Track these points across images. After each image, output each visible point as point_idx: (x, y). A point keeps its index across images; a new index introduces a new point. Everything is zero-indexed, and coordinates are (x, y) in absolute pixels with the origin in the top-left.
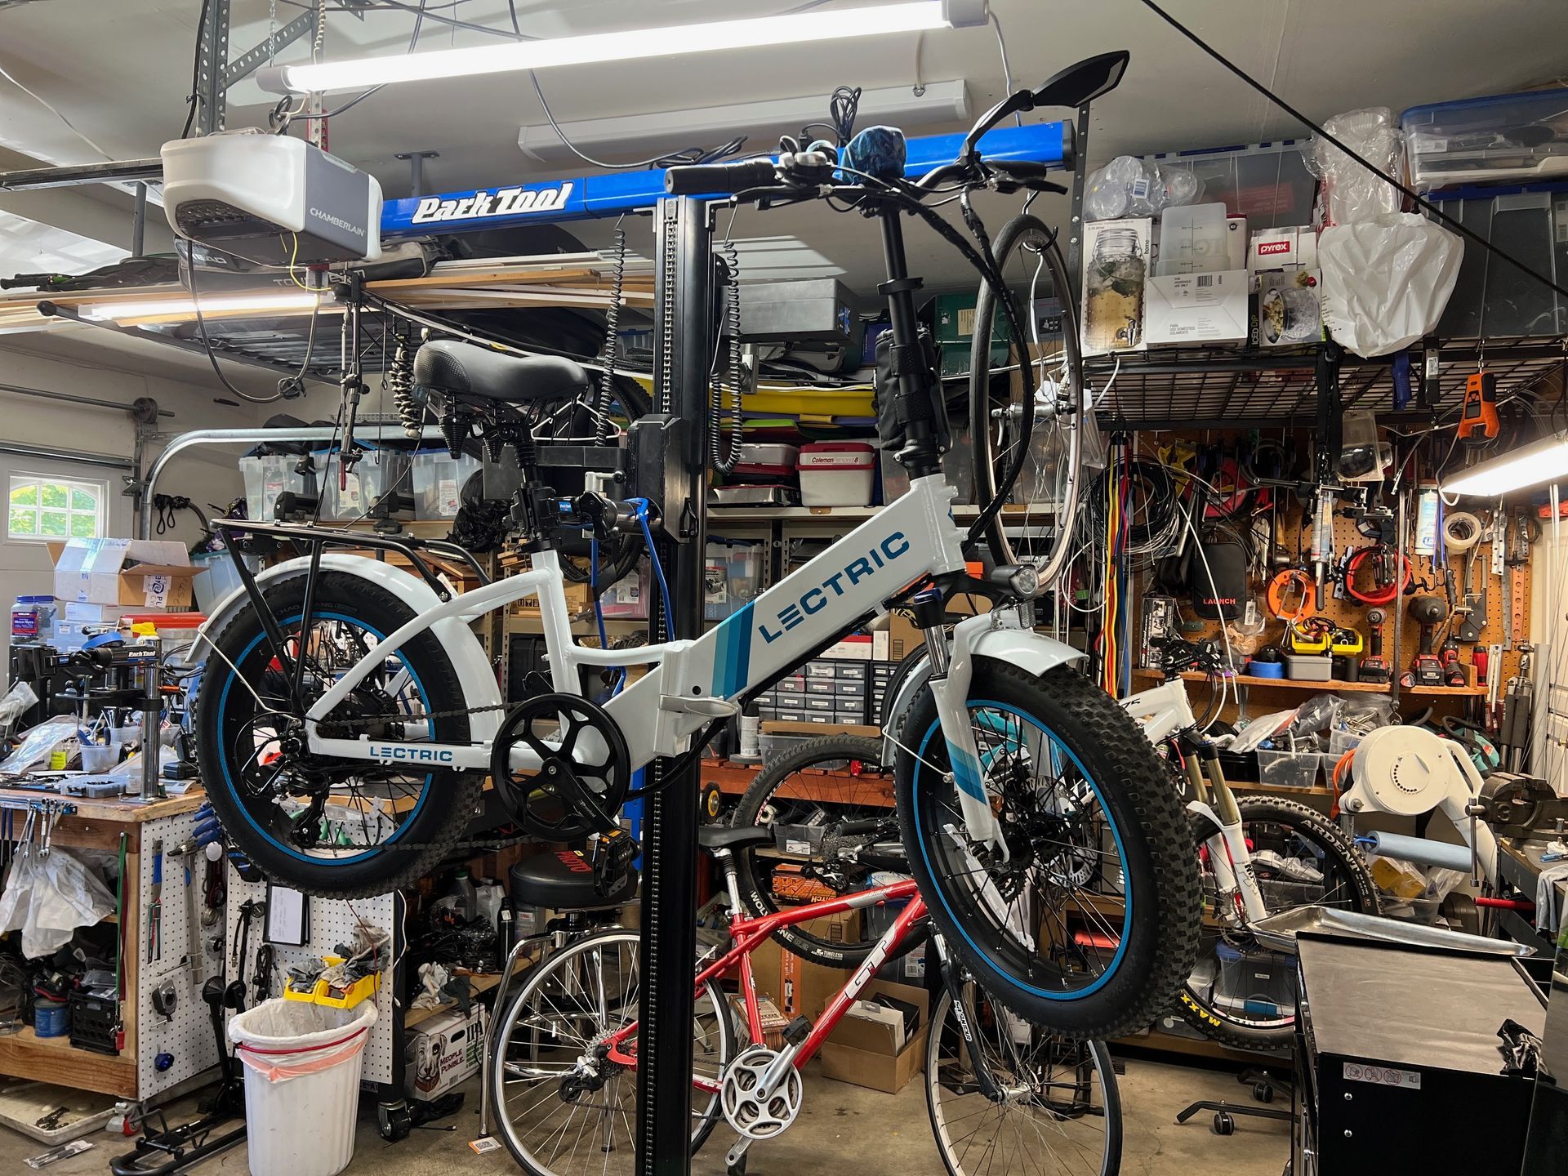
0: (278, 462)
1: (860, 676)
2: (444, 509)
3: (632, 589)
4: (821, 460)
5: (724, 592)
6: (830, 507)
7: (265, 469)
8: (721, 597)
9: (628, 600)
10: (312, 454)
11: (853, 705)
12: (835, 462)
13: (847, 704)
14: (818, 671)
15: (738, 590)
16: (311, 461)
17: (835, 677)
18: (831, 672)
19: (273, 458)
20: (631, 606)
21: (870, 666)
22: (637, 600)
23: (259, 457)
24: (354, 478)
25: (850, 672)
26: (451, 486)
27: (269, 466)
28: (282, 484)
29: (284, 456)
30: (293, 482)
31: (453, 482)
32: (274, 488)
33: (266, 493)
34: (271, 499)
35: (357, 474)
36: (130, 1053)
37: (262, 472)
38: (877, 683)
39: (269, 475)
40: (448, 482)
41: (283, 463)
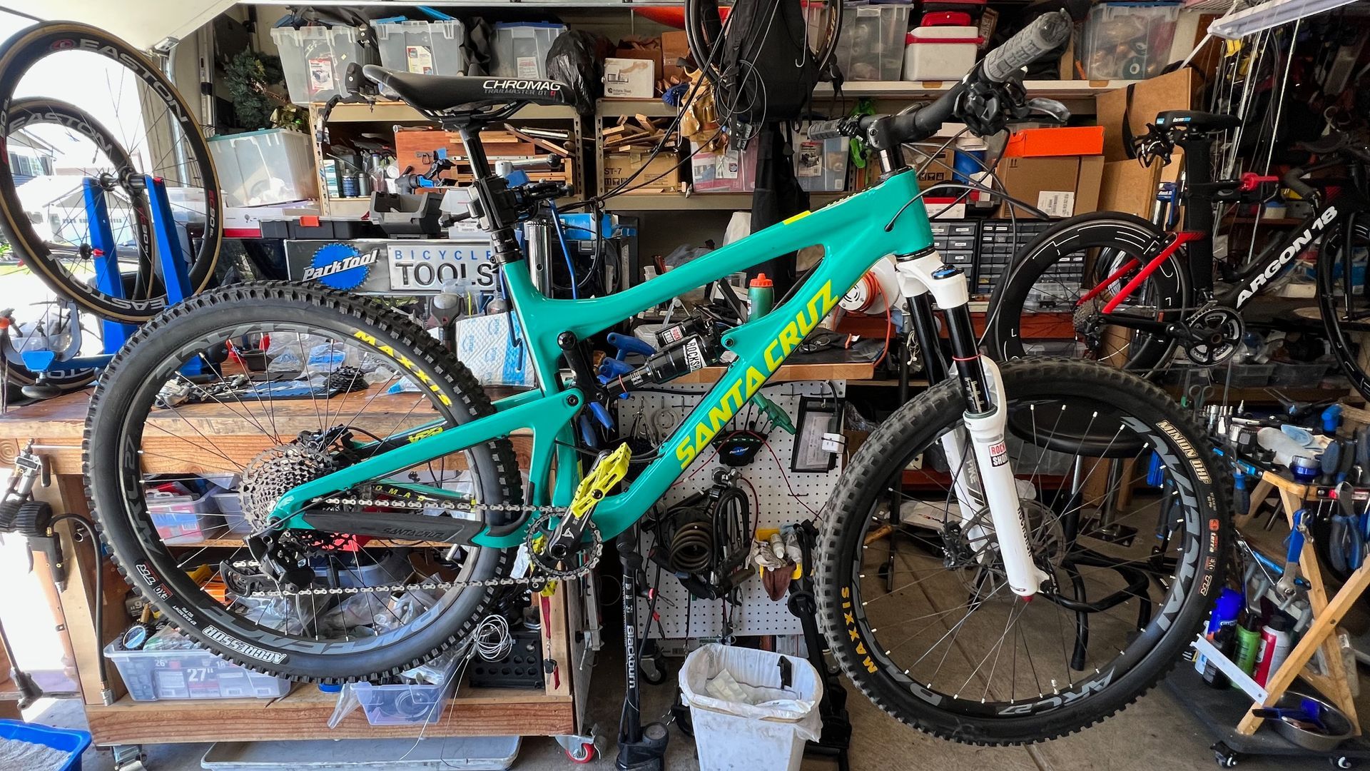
0: (321, 33)
3: (731, 165)
5: (819, 163)
6: (940, 81)
7: (306, 42)
8: (816, 171)
9: (729, 175)
10: (373, 23)
11: (963, 258)
13: (957, 258)
15: (833, 164)
16: (372, 33)
17: (948, 235)
18: (944, 231)
19: (314, 28)
20: (730, 180)
21: (979, 224)
22: (735, 176)
23: (297, 28)
24: (425, 52)
25: (963, 230)
26: (530, 64)
27: (310, 38)
28: (330, 59)
29: (329, 27)
30: (344, 57)
31: (533, 59)
32: (321, 64)
33: (312, 70)
34: (318, 77)
35: (429, 48)
36: (564, 689)
37: (302, 45)
38: (985, 239)
39: (310, 49)
40: (527, 59)
41: (328, 35)
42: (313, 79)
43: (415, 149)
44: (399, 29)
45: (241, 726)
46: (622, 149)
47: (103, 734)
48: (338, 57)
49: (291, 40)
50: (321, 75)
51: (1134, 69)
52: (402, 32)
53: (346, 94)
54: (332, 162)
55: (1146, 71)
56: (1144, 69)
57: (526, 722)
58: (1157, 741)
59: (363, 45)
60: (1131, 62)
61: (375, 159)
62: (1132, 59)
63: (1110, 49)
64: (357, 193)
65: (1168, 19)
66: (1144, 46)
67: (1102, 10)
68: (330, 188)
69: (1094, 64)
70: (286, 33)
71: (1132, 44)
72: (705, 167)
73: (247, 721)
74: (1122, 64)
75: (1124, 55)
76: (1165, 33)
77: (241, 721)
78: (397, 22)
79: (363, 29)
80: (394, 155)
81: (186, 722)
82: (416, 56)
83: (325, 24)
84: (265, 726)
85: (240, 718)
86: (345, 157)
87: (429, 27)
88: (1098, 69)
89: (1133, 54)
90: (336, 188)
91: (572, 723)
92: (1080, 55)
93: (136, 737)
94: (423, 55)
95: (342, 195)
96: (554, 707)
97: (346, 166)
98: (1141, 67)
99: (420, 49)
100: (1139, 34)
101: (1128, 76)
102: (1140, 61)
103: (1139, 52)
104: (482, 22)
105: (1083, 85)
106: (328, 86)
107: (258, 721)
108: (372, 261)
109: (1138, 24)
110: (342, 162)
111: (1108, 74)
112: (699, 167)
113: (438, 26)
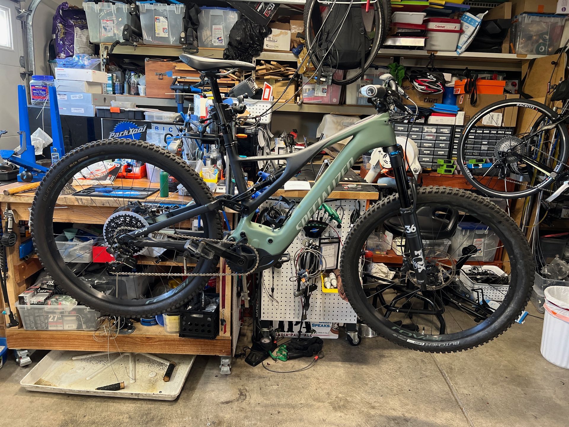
0: (109, 7)
1: (448, 132)
2: (215, 42)
3: (323, 89)
4: (439, 27)
6: (437, 51)
7: (101, 10)
9: (322, 94)
11: (444, 145)
12: (446, 28)
13: (441, 145)
14: (428, 130)
16: (137, 7)
17: (436, 133)
18: (434, 130)
19: (106, 4)
20: (322, 97)
21: (453, 127)
22: (325, 95)
23: (97, 3)
24: (164, 20)
25: (444, 130)
26: (219, 29)
27: (103, 8)
28: (113, 21)
29: (114, 4)
30: (120, 19)
31: (221, 27)
32: (108, 22)
33: (102, 25)
34: (105, 29)
35: (166, 18)
36: (228, 334)
37: (99, 12)
38: (456, 136)
39: (102, 14)
40: (218, 26)
41: (113, 8)
42: (103, 30)
43: (155, 70)
44: (152, 7)
45: (77, 343)
46: (266, 77)
47: (12, 343)
48: (117, 19)
49: (92, 9)
50: (107, 28)
51: (542, 49)
52: (153, 9)
53: (122, 41)
54: (110, 75)
55: (548, 50)
56: (547, 50)
57: (209, 348)
58: (507, 379)
59: (132, 15)
60: (539, 45)
61: (132, 74)
62: (541, 43)
63: (529, 38)
64: (122, 93)
65: (559, 24)
66: (547, 37)
67: (525, 17)
68: (108, 89)
69: (519, 46)
70: (90, 5)
71: (541, 35)
72: (309, 89)
73: (79, 341)
74: (535, 46)
75: (537, 41)
76: (558, 31)
77: (77, 341)
78: (150, 4)
79: (133, 6)
80: (143, 73)
81: (51, 340)
82: (160, 22)
83: (111, 2)
84: (88, 344)
85: (76, 339)
86: (117, 73)
87: (167, 7)
88: (522, 48)
89: (541, 41)
90: (111, 89)
91: (230, 350)
92: (513, 41)
93: (27, 346)
94: (163, 22)
95: (114, 93)
96: (222, 341)
97: (117, 77)
98: (545, 48)
99: (162, 18)
100: (545, 31)
101: (538, 53)
102: (545, 45)
103: (544, 40)
104: (196, 6)
105: (513, 56)
106: (110, 34)
107: (85, 341)
108: (144, 131)
109: (544, 25)
110: (115, 75)
111: (527, 51)
112: (306, 89)
113: (172, 7)
